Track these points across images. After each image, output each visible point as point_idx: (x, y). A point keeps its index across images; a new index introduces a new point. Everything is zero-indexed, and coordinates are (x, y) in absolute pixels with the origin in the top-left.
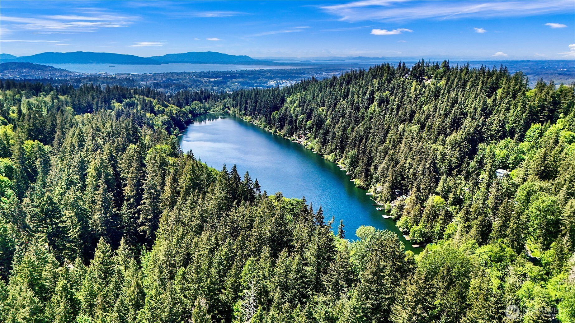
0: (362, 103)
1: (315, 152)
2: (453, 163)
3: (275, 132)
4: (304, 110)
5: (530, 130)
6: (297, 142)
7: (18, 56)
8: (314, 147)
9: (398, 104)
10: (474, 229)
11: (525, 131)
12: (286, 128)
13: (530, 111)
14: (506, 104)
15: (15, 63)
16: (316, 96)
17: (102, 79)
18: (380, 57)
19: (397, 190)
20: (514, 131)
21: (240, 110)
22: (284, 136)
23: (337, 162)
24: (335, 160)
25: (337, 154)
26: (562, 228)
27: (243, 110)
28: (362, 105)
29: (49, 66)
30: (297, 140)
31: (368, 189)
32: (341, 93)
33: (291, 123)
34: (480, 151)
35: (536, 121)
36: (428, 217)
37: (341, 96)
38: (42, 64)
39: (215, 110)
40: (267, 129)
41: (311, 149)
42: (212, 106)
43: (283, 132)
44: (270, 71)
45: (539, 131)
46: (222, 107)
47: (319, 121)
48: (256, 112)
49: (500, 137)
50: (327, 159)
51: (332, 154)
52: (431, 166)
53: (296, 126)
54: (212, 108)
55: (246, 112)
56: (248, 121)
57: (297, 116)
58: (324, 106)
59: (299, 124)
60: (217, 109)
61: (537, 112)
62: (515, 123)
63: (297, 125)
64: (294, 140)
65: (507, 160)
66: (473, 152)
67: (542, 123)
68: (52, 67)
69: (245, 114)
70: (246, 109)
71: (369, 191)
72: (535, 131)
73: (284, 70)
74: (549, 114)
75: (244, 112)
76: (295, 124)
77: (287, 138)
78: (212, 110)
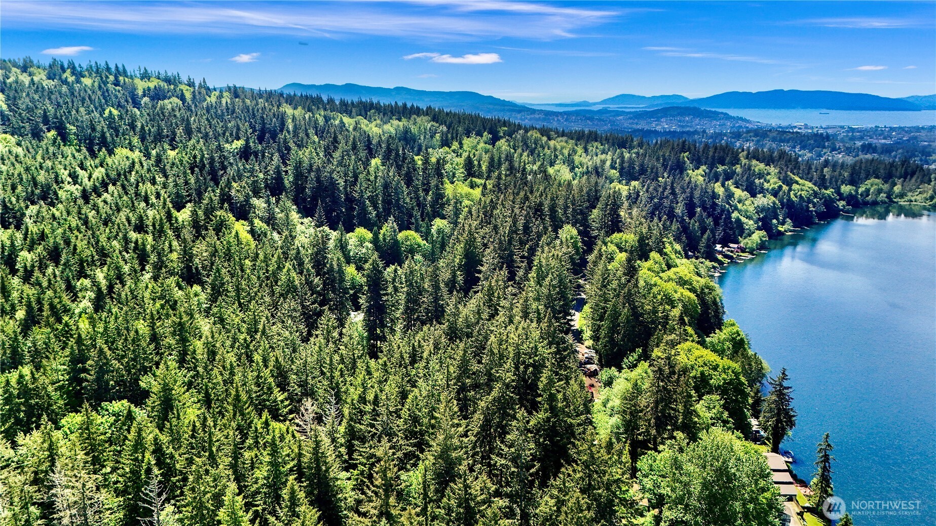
7: (691, 98)
15: (678, 108)
17: (775, 134)
29: (722, 113)
38: (713, 110)
39: (913, 199)
42: (911, 190)
46: (929, 195)
54: (910, 194)
60: (918, 198)
68: (726, 114)
78: (906, 198)
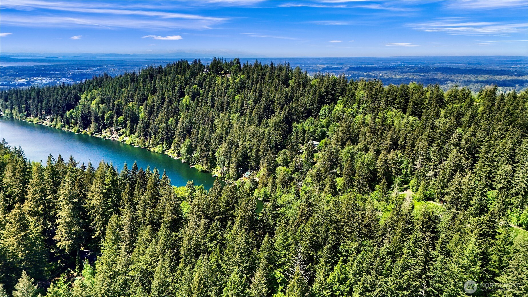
0: (173, 97)
1: (137, 146)
2: (279, 140)
3: (79, 131)
4: (111, 106)
5: (322, 109)
6: (110, 138)
8: (134, 142)
9: (212, 96)
10: (327, 186)
11: (319, 111)
12: (93, 125)
13: (320, 96)
14: (301, 92)
16: (117, 92)
18: (132, 54)
19: (239, 169)
20: (311, 112)
21: (20, 112)
22: (92, 134)
23: (165, 153)
24: (163, 151)
25: (164, 145)
26: (379, 174)
27: (23, 111)
28: (173, 98)
30: (109, 137)
31: (211, 172)
32: (147, 88)
33: (96, 120)
34: (294, 129)
35: (324, 103)
36: (282, 184)
37: (148, 91)
40: (65, 129)
41: (131, 144)
43: (89, 131)
44: (11, 68)
45: (328, 110)
47: (133, 116)
48: (43, 113)
49: (305, 116)
50: (154, 151)
51: (158, 146)
52: (268, 144)
53: (103, 123)
55: (28, 113)
56: (35, 122)
57: (103, 113)
58: (133, 101)
59: (107, 121)
61: (324, 96)
62: (311, 105)
63: (105, 121)
64: (105, 137)
65: (315, 133)
66: (290, 130)
67: (329, 104)
69: (28, 116)
70: (27, 109)
71: (212, 173)
72: (325, 110)
73: (30, 67)
74: (332, 97)
75: (26, 113)
76: (102, 121)
77: (96, 136)
